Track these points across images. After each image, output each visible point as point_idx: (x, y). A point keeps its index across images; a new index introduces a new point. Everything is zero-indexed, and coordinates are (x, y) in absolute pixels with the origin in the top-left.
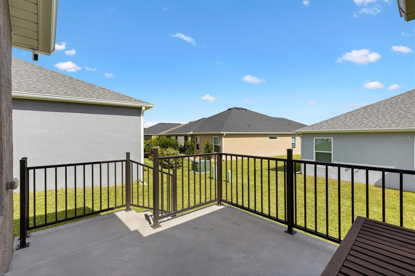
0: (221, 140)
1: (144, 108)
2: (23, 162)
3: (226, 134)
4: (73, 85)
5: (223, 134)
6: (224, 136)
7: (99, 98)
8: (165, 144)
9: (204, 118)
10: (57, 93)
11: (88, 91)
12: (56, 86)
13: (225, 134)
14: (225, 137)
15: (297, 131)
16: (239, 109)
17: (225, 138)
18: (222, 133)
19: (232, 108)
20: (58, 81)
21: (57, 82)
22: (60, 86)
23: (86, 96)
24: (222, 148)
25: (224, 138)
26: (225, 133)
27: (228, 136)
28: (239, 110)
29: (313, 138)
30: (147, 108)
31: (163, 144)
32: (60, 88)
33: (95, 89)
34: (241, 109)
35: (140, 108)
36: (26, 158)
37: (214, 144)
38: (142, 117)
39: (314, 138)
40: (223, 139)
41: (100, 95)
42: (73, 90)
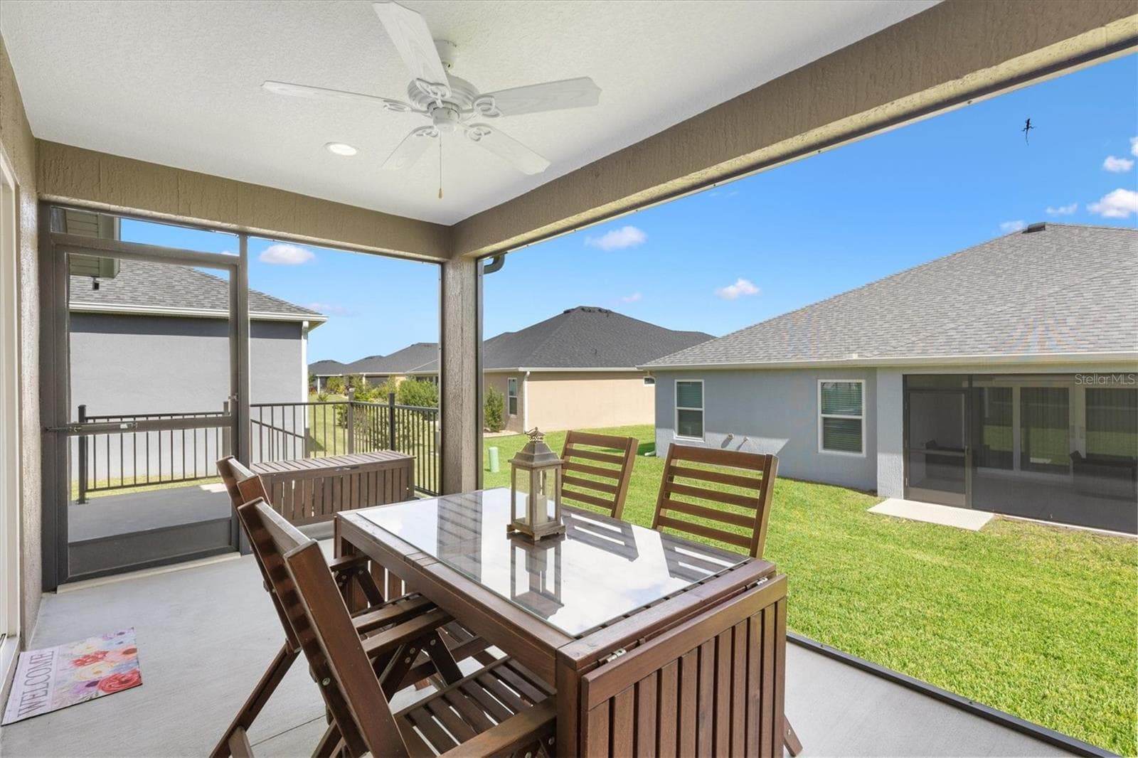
0: (521, 385)
1: (306, 324)
2: (82, 409)
3: (531, 372)
4: (169, 280)
5: (525, 373)
6: (528, 378)
7: (214, 308)
8: (410, 398)
9: (507, 333)
10: (134, 300)
11: (196, 292)
12: (133, 284)
13: (528, 373)
14: (530, 379)
15: (645, 365)
16: (590, 311)
17: (529, 382)
18: (521, 369)
19: (573, 310)
20: (138, 272)
21: (138, 275)
22: (142, 283)
23: (190, 305)
24: (522, 404)
25: (528, 380)
26: (528, 370)
27: (536, 376)
28: (589, 314)
29: (674, 381)
30: (314, 324)
31: (406, 396)
32: (141, 288)
33: (213, 285)
34: (594, 312)
35: (300, 323)
36: (85, 406)
37: (509, 396)
38: (304, 341)
39: (676, 381)
40: (526, 383)
41: (218, 299)
42: (167, 290)
